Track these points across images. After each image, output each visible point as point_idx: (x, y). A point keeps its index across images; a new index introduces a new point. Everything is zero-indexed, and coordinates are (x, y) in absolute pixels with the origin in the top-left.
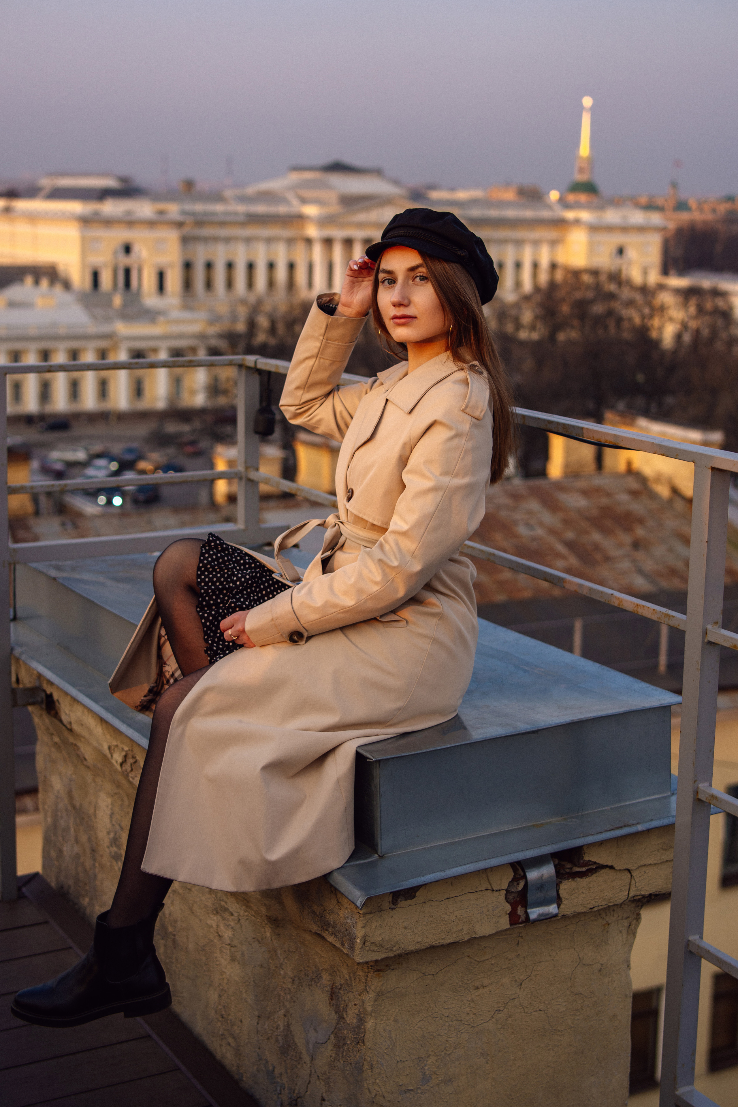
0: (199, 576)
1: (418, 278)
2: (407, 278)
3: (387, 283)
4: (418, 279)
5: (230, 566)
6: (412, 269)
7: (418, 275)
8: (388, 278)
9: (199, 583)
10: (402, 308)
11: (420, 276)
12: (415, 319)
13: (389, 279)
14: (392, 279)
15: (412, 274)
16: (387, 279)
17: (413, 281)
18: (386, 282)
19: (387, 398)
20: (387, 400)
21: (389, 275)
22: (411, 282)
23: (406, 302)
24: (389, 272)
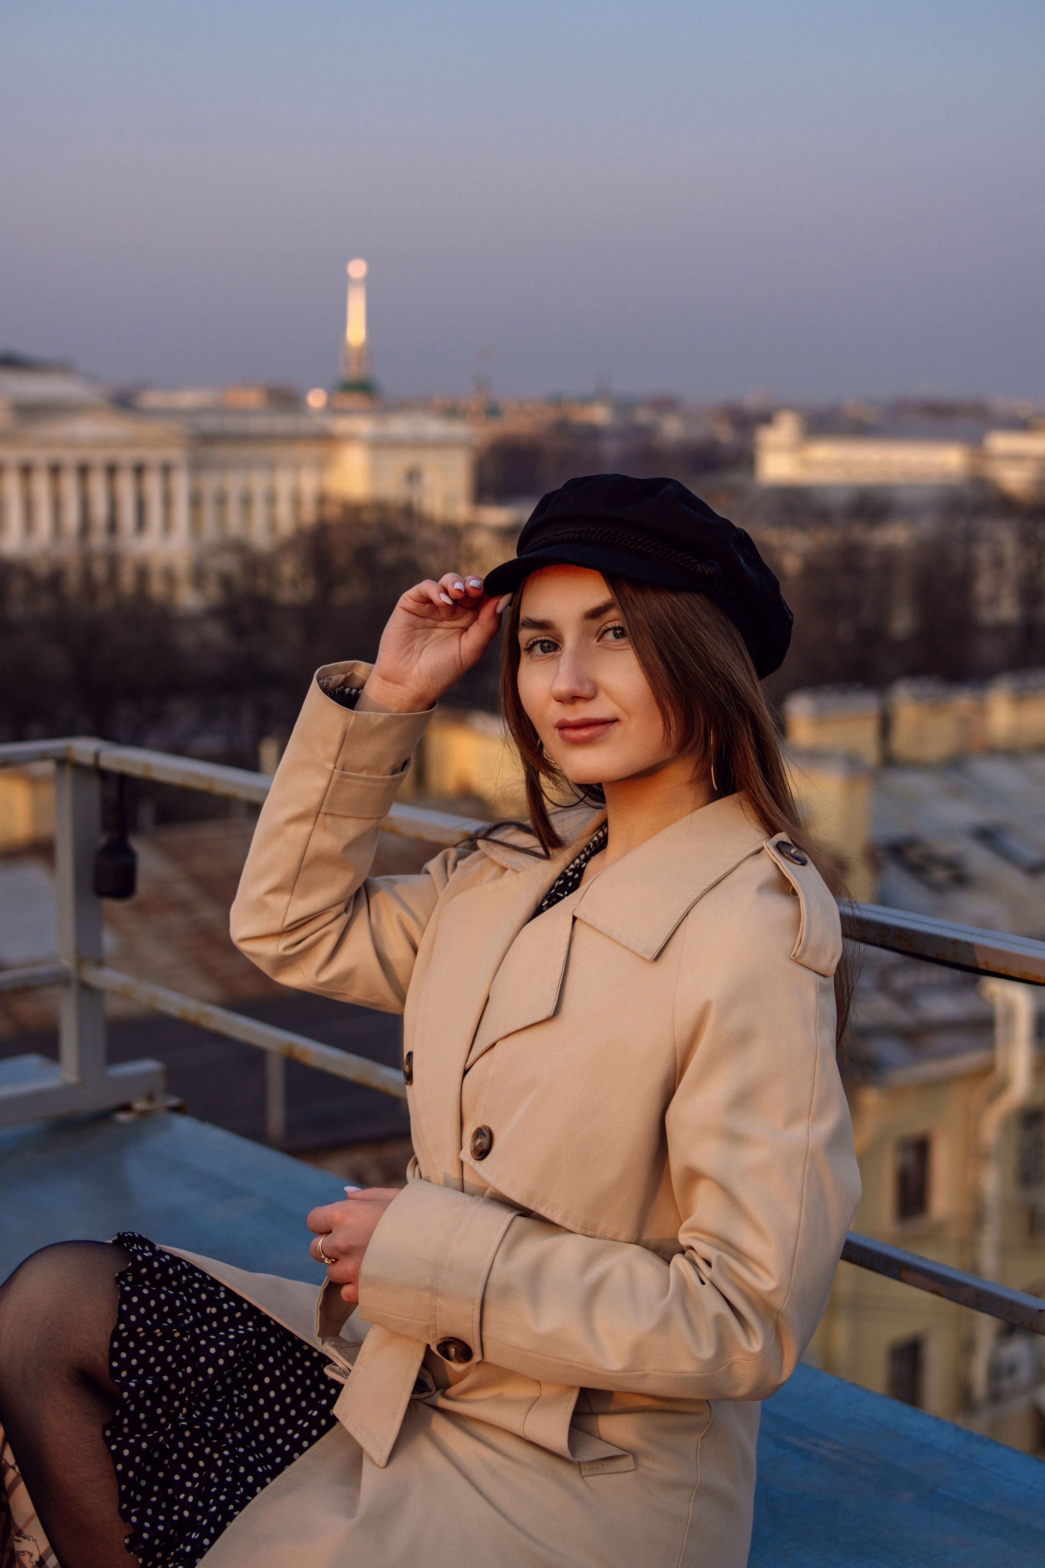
0: (114, 1354)
1: (611, 633)
2: (584, 635)
3: (540, 650)
4: (610, 636)
5: (186, 1321)
6: (595, 614)
7: (610, 625)
8: (539, 639)
9: (115, 1372)
10: (580, 705)
11: (615, 629)
12: (616, 724)
13: (542, 642)
14: (551, 639)
15: (596, 624)
16: (537, 642)
17: (598, 641)
18: (537, 649)
19: (576, 915)
20: (575, 919)
21: (542, 632)
22: (594, 642)
23: (586, 691)
24: (542, 625)
